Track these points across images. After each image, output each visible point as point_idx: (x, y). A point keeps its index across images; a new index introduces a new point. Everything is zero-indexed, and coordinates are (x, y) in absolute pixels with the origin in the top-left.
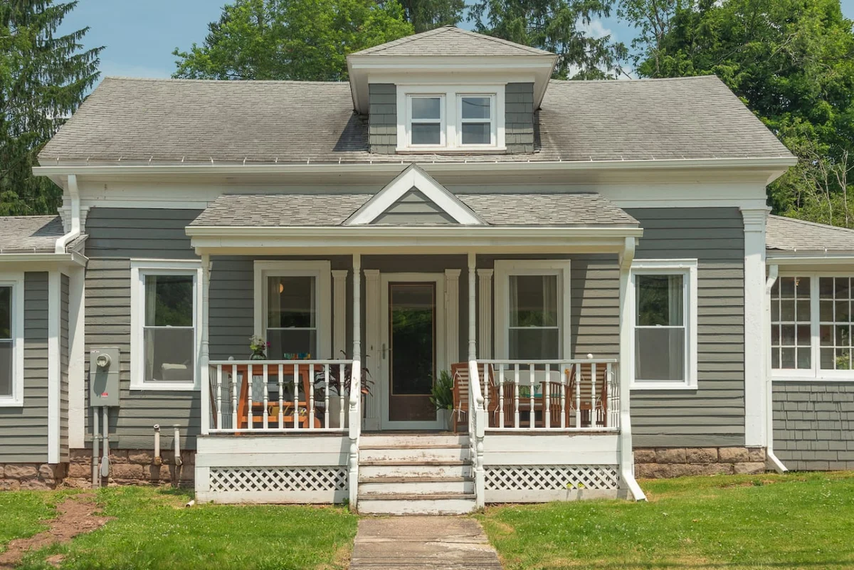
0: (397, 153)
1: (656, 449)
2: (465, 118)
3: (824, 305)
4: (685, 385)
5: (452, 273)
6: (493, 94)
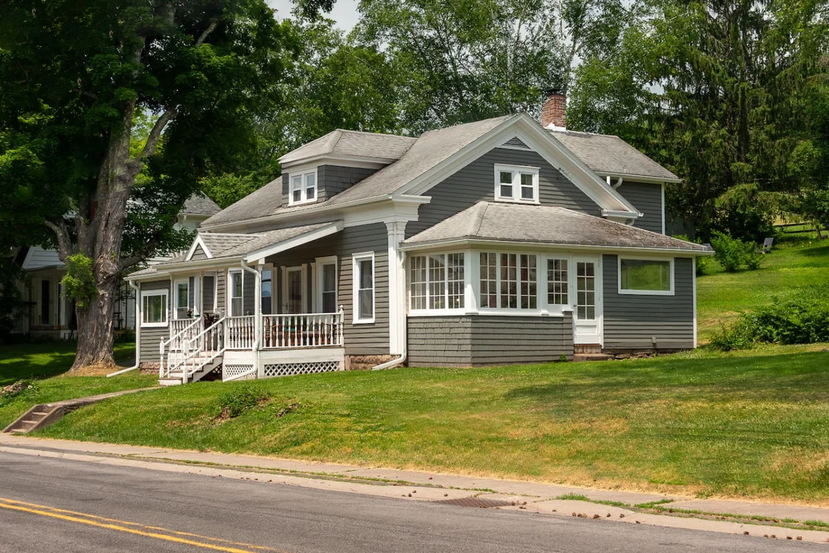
0: (289, 207)
1: (363, 355)
2: (308, 185)
3: (431, 271)
4: (372, 321)
5: (305, 266)
6: (314, 172)
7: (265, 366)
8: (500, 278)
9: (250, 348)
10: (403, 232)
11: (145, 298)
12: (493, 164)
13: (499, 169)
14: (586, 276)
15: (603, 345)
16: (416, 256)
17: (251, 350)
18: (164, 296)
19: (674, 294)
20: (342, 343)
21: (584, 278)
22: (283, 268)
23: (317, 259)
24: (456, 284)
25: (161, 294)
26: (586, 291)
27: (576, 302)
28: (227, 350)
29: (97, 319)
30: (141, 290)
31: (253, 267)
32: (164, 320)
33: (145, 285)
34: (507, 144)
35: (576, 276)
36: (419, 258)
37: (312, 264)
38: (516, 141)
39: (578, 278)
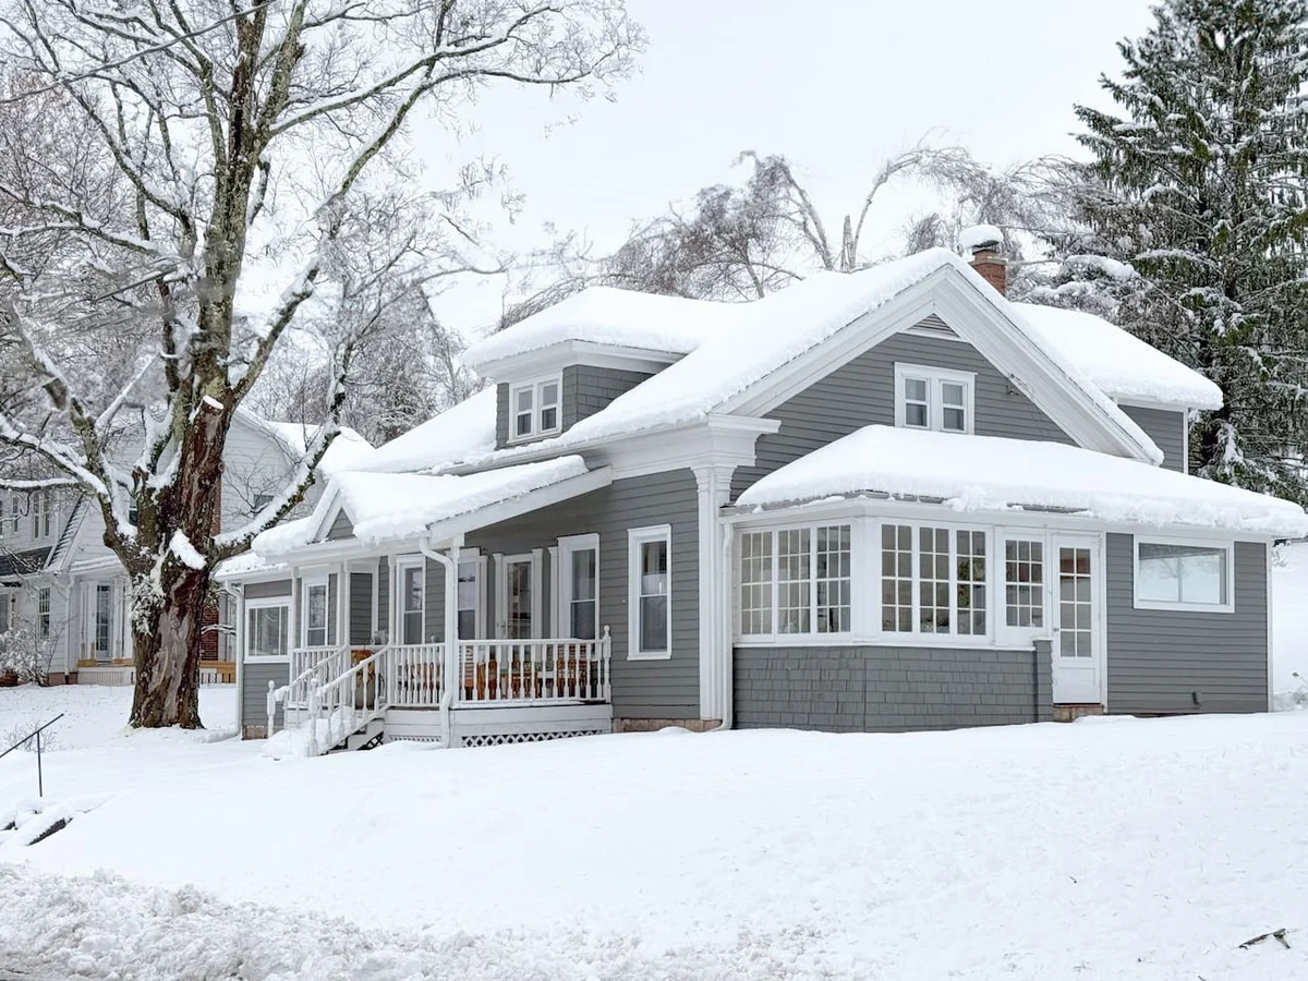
1: (648, 720)
2: (545, 404)
3: (782, 563)
4: (667, 655)
5: (538, 553)
6: (557, 380)
7: (464, 738)
8: (919, 574)
9: (434, 704)
10: (728, 488)
11: (252, 611)
12: (893, 363)
13: (904, 372)
14: (1075, 575)
15: (1106, 705)
16: (752, 531)
17: (437, 709)
18: (285, 609)
19: (1233, 611)
20: (607, 697)
21: (1073, 578)
22: (497, 557)
23: (561, 540)
24: (834, 585)
25: (280, 606)
26: (1076, 602)
27: (1058, 624)
28: (393, 708)
29: (170, 650)
30: (246, 597)
31: (442, 552)
32: (284, 652)
33: (252, 590)
34: (916, 326)
35: (1058, 574)
36: (757, 536)
37: (552, 550)
38: (934, 322)
39: (1062, 577)
